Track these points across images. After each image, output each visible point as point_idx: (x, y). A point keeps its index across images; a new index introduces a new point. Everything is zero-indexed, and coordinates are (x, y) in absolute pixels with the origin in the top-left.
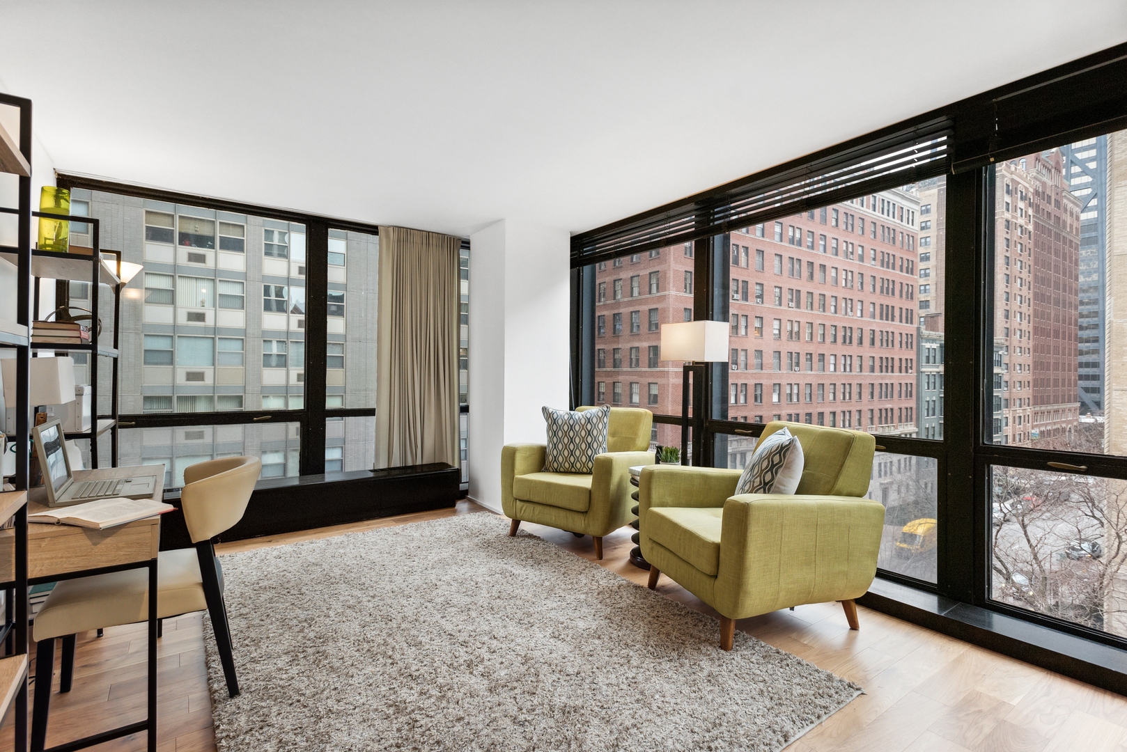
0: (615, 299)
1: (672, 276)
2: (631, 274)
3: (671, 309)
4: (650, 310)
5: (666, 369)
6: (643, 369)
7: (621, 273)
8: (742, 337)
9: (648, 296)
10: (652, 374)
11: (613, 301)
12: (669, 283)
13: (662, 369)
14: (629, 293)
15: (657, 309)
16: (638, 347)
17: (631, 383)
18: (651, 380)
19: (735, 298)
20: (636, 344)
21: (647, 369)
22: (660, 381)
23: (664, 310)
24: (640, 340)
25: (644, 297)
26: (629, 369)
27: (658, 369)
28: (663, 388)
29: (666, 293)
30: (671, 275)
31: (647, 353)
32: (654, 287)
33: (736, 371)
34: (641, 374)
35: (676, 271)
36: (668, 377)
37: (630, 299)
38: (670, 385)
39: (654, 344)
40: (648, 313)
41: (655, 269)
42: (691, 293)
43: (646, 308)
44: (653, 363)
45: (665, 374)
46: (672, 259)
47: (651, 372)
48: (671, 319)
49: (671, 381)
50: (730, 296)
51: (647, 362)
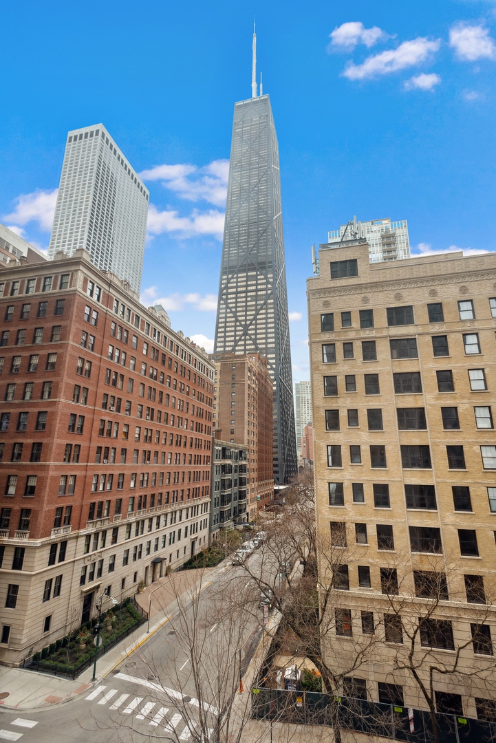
0: (5, 399)
1: (63, 387)
2: (26, 381)
3: (59, 413)
4: (39, 413)
5: (47, 463)
6: (24, 463)
7: (16, 379)
8: (114, 438)
9: (40, 400)
10: (32, 467)
11: (3, 402)
12: (60, 393)
13: (43, 463)
14: (21, 397)
15: (47, 412)
16: (22, 443)
17: (9, 477)
18: (30, 473)
19: (111, 409)
20: (20, 441)
21: (28, 463)
22: (40, 474)
23: (53, 413)
24: (25, 437)
25: (35, 401)
26: (10, 463)
27: (39, 463)
28: (42, 480)
29: (57, 400)
30: (63, 386)
31: (30, 449)
32: (46, 394)
33: (106, 464)
34: (21, 467)
35: (67, 384)
36: (48, 470)
37: (21, 401)
38: (49, 478)
39: (39, 441)
40: (37, 414)
41: (49, 380)
42: (77, 402)
43: (36, 410)
44: (35, 457)
45: (45, 468)
46: (65, 373)
47: (32, 465)
48: (58, 421)
49: (51, 473)
50: (108, 407)
51: (29, 456)
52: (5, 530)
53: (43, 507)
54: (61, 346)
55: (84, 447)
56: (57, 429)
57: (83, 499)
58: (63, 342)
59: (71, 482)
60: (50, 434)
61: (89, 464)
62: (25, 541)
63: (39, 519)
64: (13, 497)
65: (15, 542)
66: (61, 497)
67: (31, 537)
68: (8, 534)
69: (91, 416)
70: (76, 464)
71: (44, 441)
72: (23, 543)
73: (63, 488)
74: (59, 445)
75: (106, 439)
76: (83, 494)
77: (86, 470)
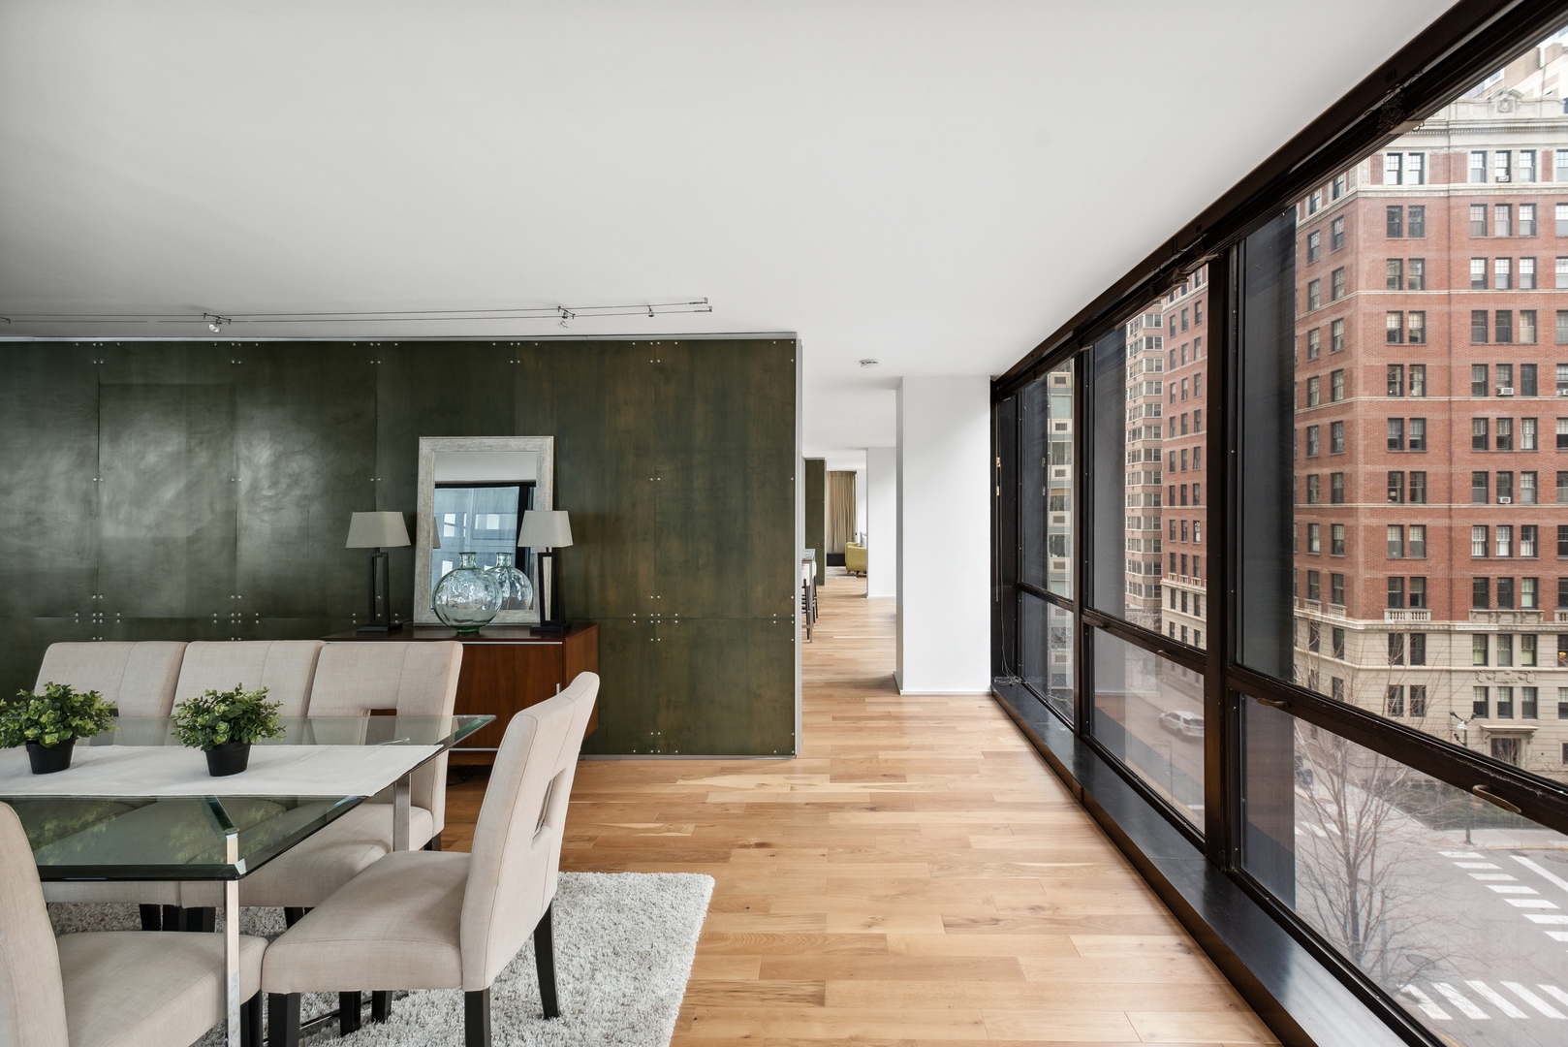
1: (1361, 376)
2: (1309, 375)
3: (1361, 421)
4: (1333, 424)
5: (1355, 505)
6: (1324, 505)
8: (1525, 451)
9: (1329, 404)
10: (1336, 512)
12: (1356, 386)
13: (1350, 505)
14: (1306, 403)
15: (1341, 422)
16: (1317, 475)
17: (1310, 526)
18: (1334, 520)
19: (1502, 393)
20: (1314, 471)
21: (1329, 505)
22: (1348, 522)
23: (1352, 423)
24: (1320, 466)
25: (1324, 406)
26: (1307, 506)
27: (1344, 505)
28: (1351, 531)
29: (1353, 399)
30: (1359, 374)
31: (1329, 482)
32: (1340, 390)
33: (1510, 506)
34: (1321, 512)
35: (1368, 369)
36: (1357, 516)
37: (1307, 410)
38: (1361, 528)
39: (1338, 470)
40: (1329, 428)
41: (1338, 368)
42: (1402, 395)
43: (1326, 421)
44: (1336, 496)
45: (1352, 512)
46: (1361, 350)
47: (1335, 509)
48: (1361, 435)
49: (1363, 521)
50: (1492, 390)
51: (1329, 495)
52: (1315, 601)
53: (1357, 572)
54: (1347, 305)
55: (1436, 474)
56: (1361, 448)
57: (1451, 567)
58: (1349, 296)
59: (1414, 536)
60: (1351, 460)
61: (1454, 506)
62: (1339, 619)
63: (1356, 590)
64: (1318, 556)
65: (1329, 620)
66: (1394, 560)
67: (1349, 615)
68: (1320, 607)
69: (1442, 416)
70: (1421, 506)
71: (1346, 469)
72: (1340, 622)
73: (1399, 546)
74: (1371, 476)
75: (1496, 457)
76: (1450, 560)
77: (1450, 517)
